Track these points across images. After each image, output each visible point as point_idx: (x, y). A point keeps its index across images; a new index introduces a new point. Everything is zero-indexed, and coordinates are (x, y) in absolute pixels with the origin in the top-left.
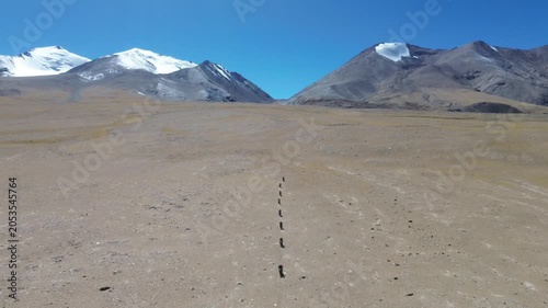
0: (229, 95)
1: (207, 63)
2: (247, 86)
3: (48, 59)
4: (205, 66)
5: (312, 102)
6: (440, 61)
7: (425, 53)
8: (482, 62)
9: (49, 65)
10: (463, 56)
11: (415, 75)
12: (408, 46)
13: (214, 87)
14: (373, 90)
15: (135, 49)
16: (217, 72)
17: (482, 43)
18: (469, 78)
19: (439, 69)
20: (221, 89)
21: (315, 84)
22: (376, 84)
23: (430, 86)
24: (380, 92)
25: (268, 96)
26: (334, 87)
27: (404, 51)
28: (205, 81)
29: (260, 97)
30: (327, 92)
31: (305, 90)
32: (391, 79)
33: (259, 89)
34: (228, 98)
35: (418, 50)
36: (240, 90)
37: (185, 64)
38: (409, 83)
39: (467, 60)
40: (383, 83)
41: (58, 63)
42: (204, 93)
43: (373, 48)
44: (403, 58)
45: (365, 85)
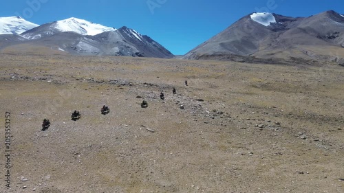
0: (138, 51)
1: (124, 28)
2: (154, 45)
3: (9, 25)
4: (123, 30)
5: (207, 57)
6: (302, 25)
7: (288, 20)
8: (337, 26)
9: (9, 30)
10: (320, 21)
11: (286, 35)
12: (274, 15)
13: (127, 45)
14: (254, 47)
15: (72, 18)
16: (131, 34)
17: (333, 12)
18: (330, 38)
19: (304, 30)
20: (133, 47)
21: (206, 43)
22: (256, 43)
23: (303, 44)
24: (260, 48)
25: (169, 53)
26: (222, 44)
27: (272, 19)
28: (121, 41)
29: (163, 53)
30: (217, 49)
31: (198, 47)
32: (267, 39)
33: (163, 48)
34: (137, 54)
35: (282, 18)
36: (148, 48)
37: (108, 29)
38: (284, 41)
39: (325, 24)
40: (261, 41)
41: (17, 28)
42: (116, 49)
43: (249, 16)
44: (271, 24)
45: (247, 43)
